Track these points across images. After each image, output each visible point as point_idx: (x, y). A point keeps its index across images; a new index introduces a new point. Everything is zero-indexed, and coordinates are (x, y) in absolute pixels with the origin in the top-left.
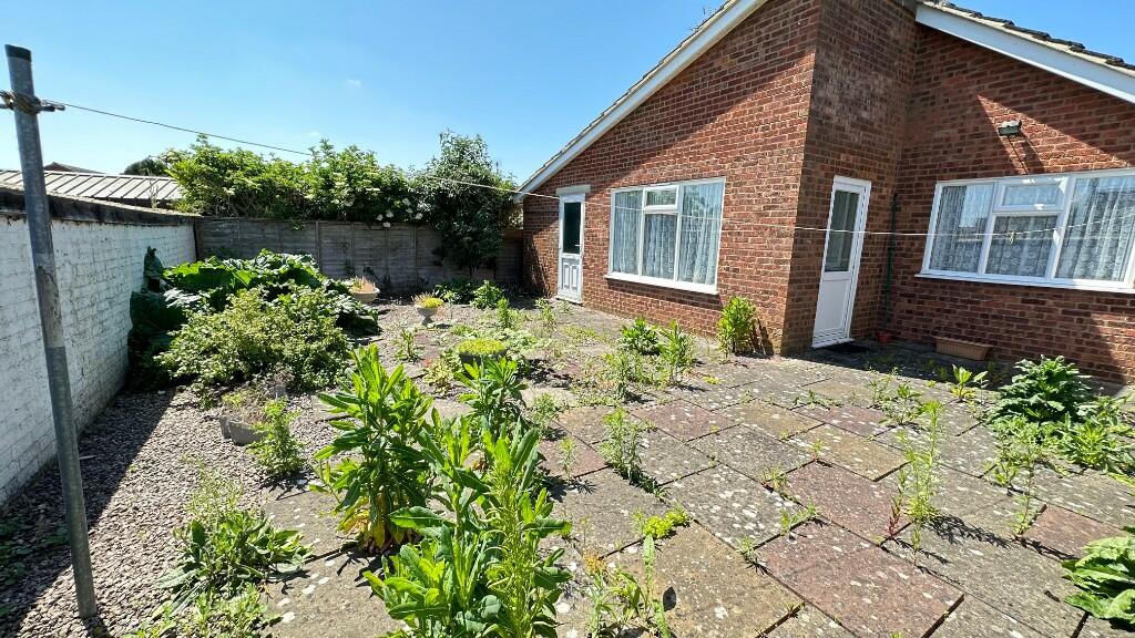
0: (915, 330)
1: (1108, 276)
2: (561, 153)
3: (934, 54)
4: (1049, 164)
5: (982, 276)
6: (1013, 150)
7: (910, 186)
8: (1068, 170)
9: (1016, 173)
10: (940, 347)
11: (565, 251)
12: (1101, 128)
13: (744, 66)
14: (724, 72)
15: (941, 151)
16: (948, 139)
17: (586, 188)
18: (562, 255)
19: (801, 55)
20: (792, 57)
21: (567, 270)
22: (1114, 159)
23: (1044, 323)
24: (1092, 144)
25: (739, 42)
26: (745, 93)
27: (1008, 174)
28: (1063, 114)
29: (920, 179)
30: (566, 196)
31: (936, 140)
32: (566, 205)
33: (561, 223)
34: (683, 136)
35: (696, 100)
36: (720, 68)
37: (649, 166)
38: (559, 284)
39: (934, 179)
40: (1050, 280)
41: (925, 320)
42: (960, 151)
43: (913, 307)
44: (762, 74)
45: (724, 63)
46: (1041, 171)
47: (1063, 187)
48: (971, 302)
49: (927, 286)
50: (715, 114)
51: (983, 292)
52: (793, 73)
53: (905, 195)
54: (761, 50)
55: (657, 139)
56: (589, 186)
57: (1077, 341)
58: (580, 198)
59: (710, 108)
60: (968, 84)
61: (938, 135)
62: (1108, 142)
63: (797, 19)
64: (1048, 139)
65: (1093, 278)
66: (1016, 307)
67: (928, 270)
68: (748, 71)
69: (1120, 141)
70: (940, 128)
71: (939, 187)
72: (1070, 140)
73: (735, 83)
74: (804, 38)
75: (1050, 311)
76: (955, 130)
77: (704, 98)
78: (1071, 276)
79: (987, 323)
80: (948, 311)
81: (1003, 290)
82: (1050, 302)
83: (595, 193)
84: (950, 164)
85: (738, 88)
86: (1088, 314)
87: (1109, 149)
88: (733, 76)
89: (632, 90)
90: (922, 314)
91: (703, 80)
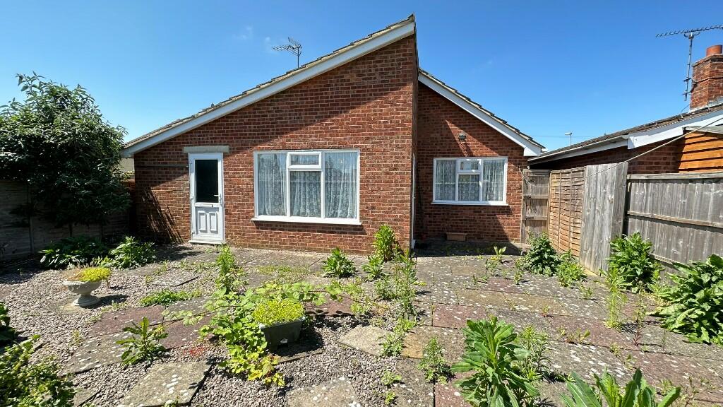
0: (434, 231)
1: (497, 200)
2: (193, 117)
3: (426, 97)
4: (475, 153)
5: (457, 202)
6: (461, 145)
7: (422, 159)
8: (481, 156)
9: (464, 156)
10: (449, 238)
11: (199, 199)
12: (489, 140)
13: (366, 83)
14: (353, 84)
15: (434, 143)
16: (436, 138)
17: (226, 148)
18: (194, 204)
19: (404, 85)
20: (399, 85)
21: (203, 218)
22: (494, 153)
23: (482, 221)
24: (487, 146)
25: (362, 68)
26: (369, 99)
27: (461, 156)
28: (476, 133)
29: (427, 156)
30: (195, 155)
31: (431, 138)
32: (198, 162)
33: (192, 177)
34: (322, 119)
35: (331, 97)
36: (349, 80)
37: (291, 137)
38: (193, 230)
39: (433, 157)
40: (481, 202)
41: (437, 225)
42: (442, 144)
43: (432, 219)
44: (380, 90)
45: (352, 77)
46: (472, 156)
47: (480, 163)
48: (455, 214)
49: (437, 208)
50: (348, 108)
51: (459, 209)
52: (401, 93)
53: (421, 164)
54: (377, 76)
55: (298, 118)
56: (227, 147)
57: (494, 227)
58: (218, 156)
59: (344, 104)
60: (441, 114)
61: (432, 136)
62: (491, 146)
63: (399, 64)
64: (473, 143)
65: (493, 200)
66: (472, 215)
67: (436, 201)
68: (371, 87)
69: (495, 146)
70: (432, 133)
71: (435, 160)
72: (480, 144)
73: (361, 91)
74: (405, 76)
75: (483, 215)
76: (439, 134)
77: (338, 97)
78: (486, 200)
79: (462, 223)
80: (446, 220)
81: (466, 208)
82: (483, 211)
83: (234, 153)
84: (439, 150)
85: (364, 95)
86: (495, 215)
87: (492, 149)
88: (359, 87)
89: (276, 80)
90: (435, 222)
91: (336, 85)
